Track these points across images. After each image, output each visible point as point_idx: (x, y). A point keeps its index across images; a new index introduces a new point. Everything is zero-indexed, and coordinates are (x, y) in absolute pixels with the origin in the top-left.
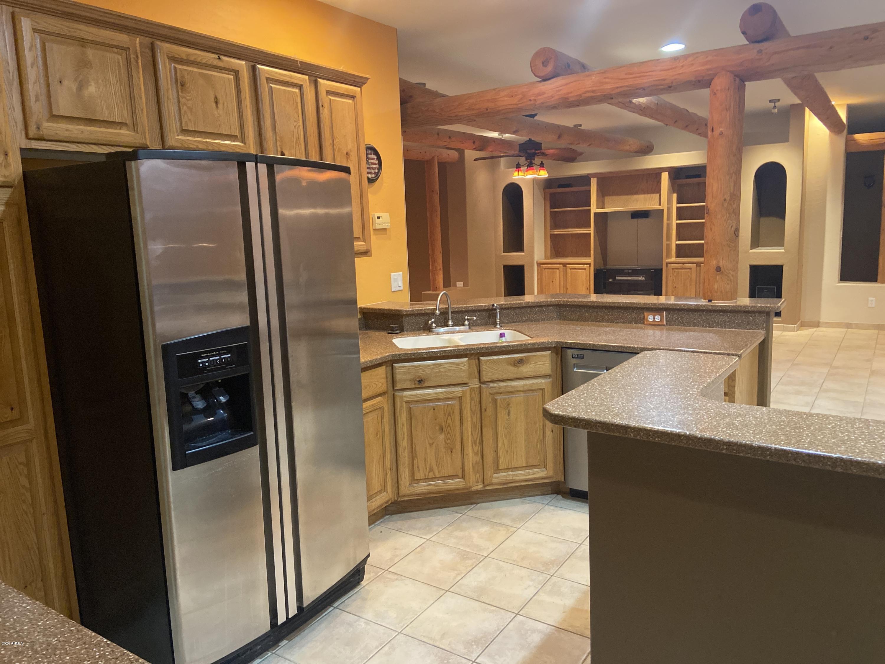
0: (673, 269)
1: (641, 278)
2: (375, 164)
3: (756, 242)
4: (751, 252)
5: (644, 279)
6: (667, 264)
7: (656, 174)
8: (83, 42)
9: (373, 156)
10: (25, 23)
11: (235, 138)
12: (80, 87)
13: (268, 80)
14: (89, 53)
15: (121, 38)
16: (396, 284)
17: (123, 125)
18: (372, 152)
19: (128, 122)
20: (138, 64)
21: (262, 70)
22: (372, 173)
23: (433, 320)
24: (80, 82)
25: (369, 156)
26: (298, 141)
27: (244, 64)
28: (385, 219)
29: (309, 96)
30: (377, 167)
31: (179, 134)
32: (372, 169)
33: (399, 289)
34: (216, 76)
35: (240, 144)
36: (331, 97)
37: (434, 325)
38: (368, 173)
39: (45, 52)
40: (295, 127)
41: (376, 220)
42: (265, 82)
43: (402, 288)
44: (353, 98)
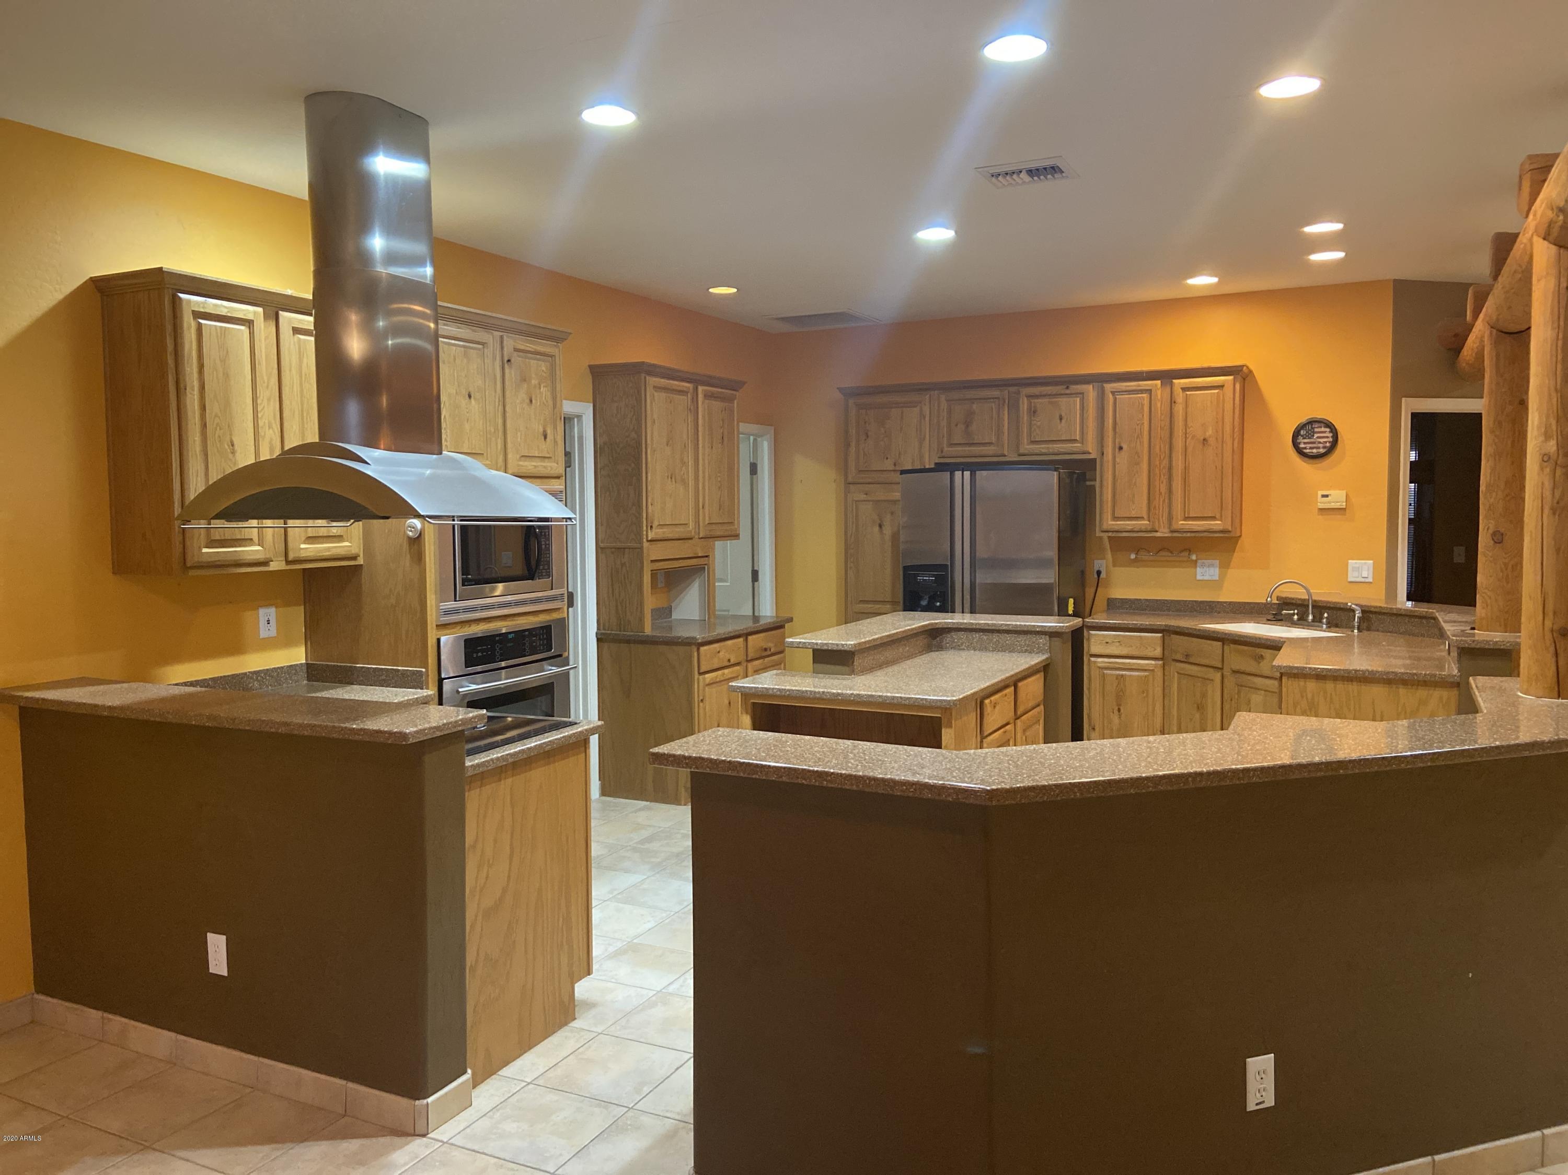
2: (1327, 437)
8: (972, 400)
9: (1323, 429)
10: (943, 397)
11: (1075, 441)
12: (967, 426)
13: (1113, 393)
14: (974, 406)
15: (996, 393)
16: (1356, 574)
17: (990, 444)
18: (1323, 425)
19: (994, 442)
20: (1004, 405)
21: (1109, 387)
22: (1318, 448)
23: (1296, 611)
24: (967, 424)
25: (1316, 430)
26: (1140, 436)
27: (1091, 386)
28: (1337, 497)
29: (1159, 397)
30: (1331, 439)
31: (1028, 444)
32: (1320, 443)
33: (1363, 580)
34: (1063, 401)
35: (1079, 445)
36: (1188, 393)
37: (1296, 617)
38: (1311, 448)
39: (950, 412)
40: (1138, 425)
41: (1320, 499)
42: (1111, 396)
43: (1370, 580)
44: (1221, 387)
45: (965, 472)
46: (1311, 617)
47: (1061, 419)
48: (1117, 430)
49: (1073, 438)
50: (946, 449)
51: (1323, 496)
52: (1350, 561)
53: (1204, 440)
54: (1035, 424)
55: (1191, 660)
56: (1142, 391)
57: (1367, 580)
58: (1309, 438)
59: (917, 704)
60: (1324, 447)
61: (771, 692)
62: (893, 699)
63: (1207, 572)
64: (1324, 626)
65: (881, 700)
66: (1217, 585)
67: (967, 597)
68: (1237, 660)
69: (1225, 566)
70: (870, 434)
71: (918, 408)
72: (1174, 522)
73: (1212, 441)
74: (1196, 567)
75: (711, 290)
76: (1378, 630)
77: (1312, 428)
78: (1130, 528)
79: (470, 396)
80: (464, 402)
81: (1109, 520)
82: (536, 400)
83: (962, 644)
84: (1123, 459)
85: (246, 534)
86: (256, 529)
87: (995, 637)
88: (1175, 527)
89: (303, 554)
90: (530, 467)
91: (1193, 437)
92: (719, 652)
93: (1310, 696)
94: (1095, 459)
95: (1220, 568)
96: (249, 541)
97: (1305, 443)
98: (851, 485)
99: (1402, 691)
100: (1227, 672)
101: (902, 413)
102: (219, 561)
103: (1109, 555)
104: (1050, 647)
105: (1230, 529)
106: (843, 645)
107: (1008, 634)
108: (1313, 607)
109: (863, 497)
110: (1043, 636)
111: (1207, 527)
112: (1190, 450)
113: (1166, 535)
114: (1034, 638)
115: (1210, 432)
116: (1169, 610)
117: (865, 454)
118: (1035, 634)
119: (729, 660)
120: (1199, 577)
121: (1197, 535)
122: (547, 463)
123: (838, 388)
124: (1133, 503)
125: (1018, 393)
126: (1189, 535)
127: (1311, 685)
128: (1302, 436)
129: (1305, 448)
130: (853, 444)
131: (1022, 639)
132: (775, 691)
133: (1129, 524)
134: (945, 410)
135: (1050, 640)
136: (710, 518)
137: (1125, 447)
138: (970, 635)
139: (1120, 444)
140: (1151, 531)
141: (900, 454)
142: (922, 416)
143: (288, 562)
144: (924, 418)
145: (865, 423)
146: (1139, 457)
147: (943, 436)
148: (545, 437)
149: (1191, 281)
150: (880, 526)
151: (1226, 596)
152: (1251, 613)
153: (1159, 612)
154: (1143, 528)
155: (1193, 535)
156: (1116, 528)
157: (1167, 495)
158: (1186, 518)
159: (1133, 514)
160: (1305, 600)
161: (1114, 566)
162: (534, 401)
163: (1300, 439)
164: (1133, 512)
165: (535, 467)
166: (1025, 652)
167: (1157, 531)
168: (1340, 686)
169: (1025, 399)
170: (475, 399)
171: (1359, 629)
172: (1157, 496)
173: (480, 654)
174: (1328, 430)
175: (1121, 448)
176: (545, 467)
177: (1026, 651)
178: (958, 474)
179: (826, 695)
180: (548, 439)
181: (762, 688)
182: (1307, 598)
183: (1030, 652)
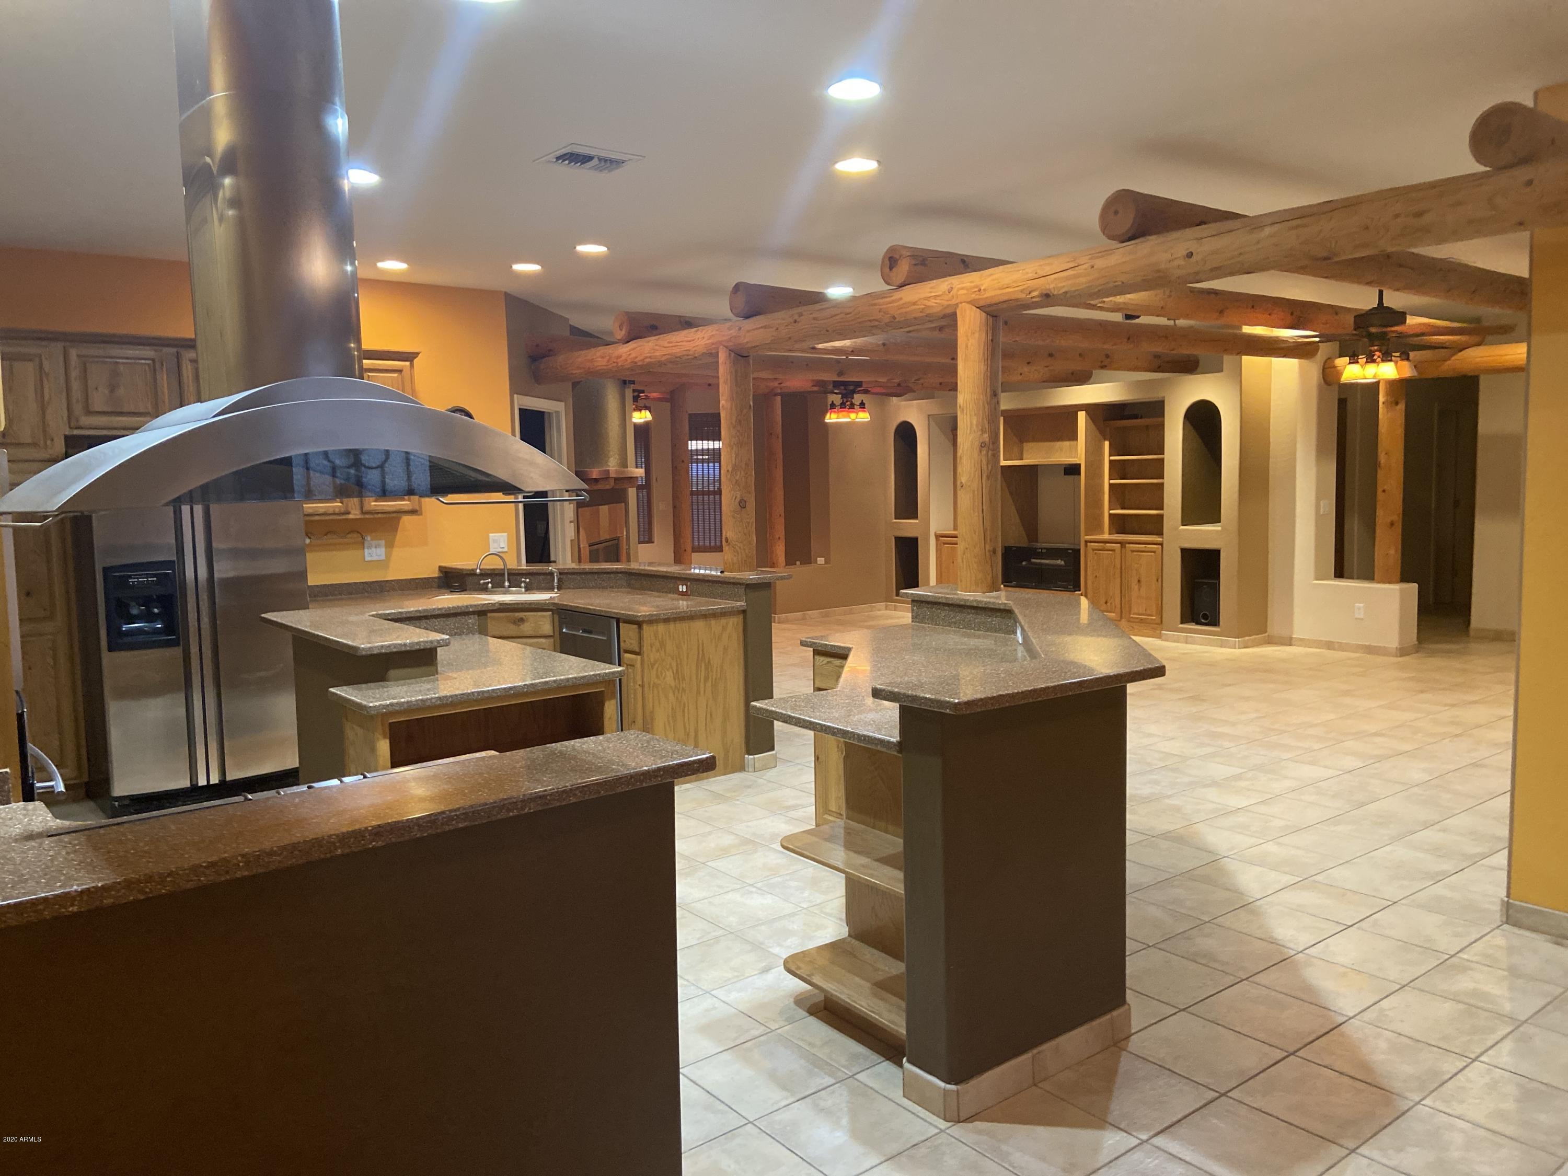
0: (1094, 550)
1: (1060, 562)
3: (1188, 518)
4: (1182, 529)
5: (1063, 563)
6: (1086, 542)
7: (1070, 412)
8: (116, 359)
10: (71, 351)
12: (113, 391)
14: (120, 366)
15: (149, 352)
16: (496, 545)
19: (150, 411)
20: (162, 369)
24: (114, 388)
33: (501, 550)
36: (370, 374)
37: (490, 585)
39: (84, 370)
43: (506, 550)
44: (398, 371)
46: (507, 584)
50: (83, 418)
52: (491, 535)
63: (374, 552)
64: (523, 590)
66: (383, 564)
69: (390, 545)
72: (366, 504)
74: (364, 548)
93: (661, 636)
95: (386, 548)
106: (438, 642)
113: (358, 517)
116: (340, 594)
118: (464, 615)
120: (367, 558)
121: (386, 515)
133: (323, 507)
134: (76, 368)
140: (345, 514)
144: (47, 376)
147: (78, 402)
151: (391, 575)
156: (310, 511)
167: (349, 513)
171: (558, 589)
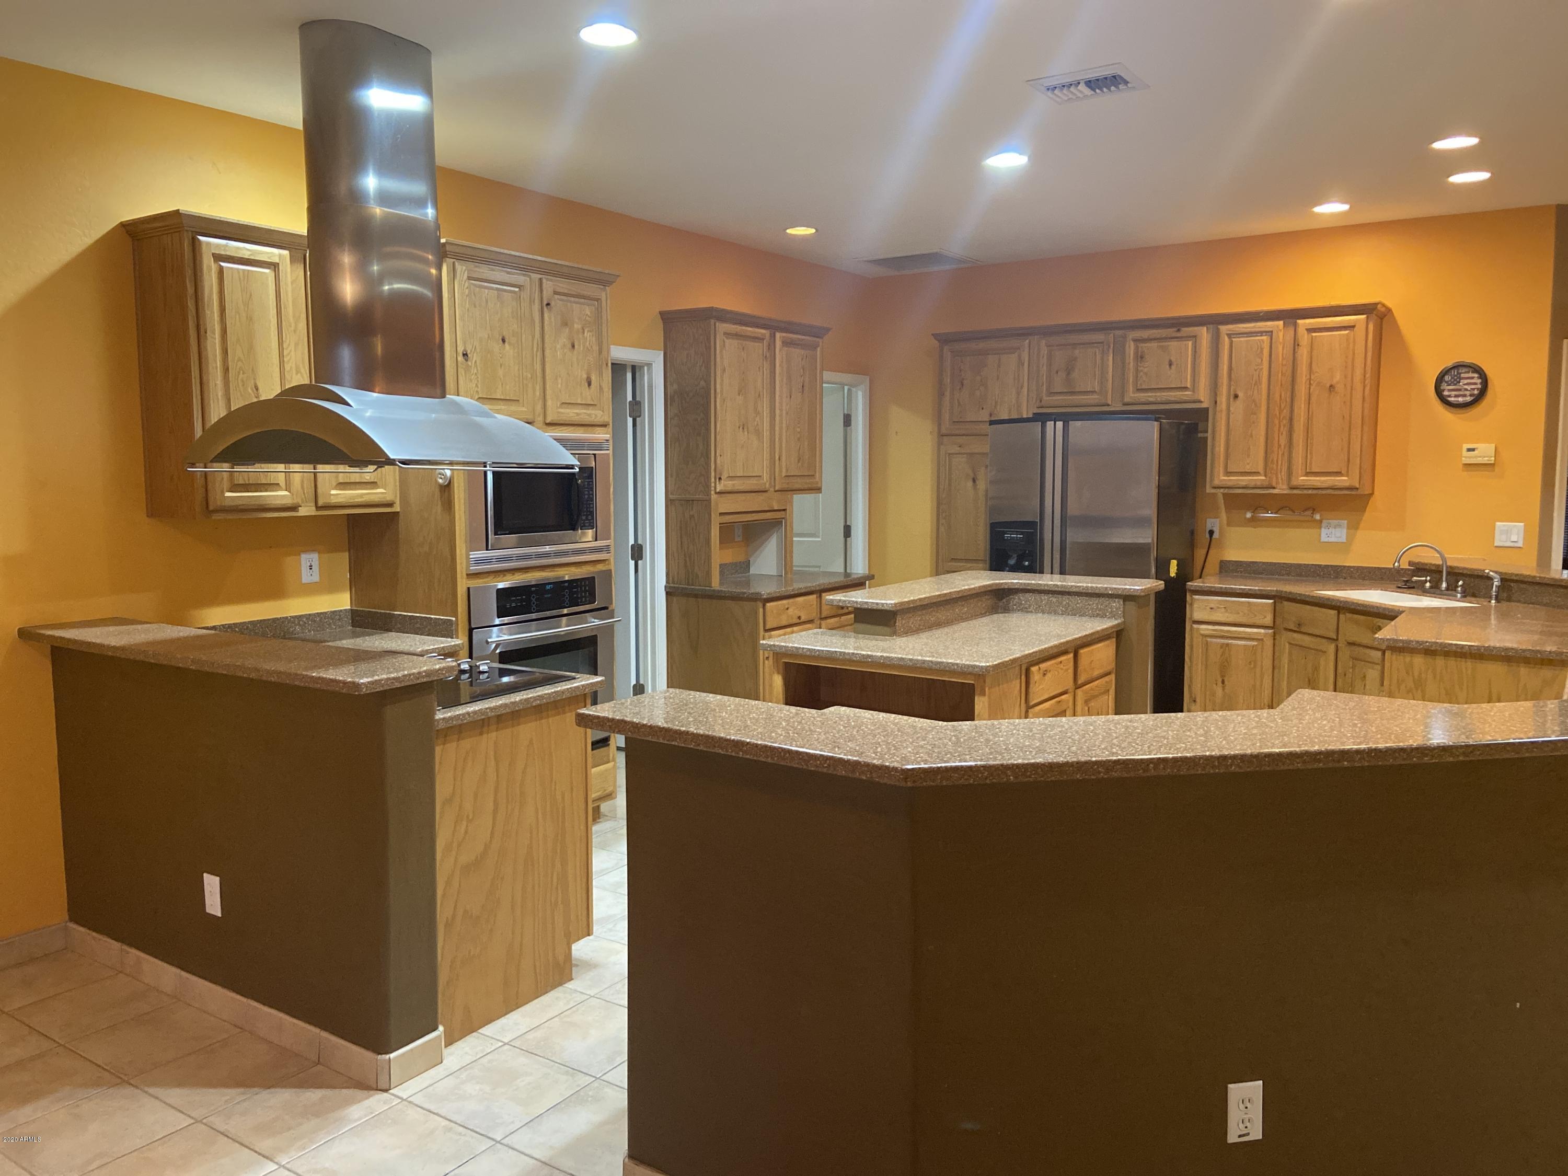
2: (1476, 384)
8: (1074, 346)
9: (1471, 375)
10: (1043, 342)
11: (1186, 388)
12: (1068, 374)
13: (1229, 336)
14: (1077, 352)
15: (1099, 337)
16: (1504, 537)
17: (1093, 392)
18: (1471, 370)
19: (1096, 390)
20: (1108, 350)
21: (1224, 329)
22: (1465, 396)
23: (1428, 578)
24: (1069, 371)
25: (1462, 375)
26: (1258, 382)
27: (1205, 328)
28: (1485, 452)
29: (1281, 340)
30: (1479, 386)
31: (1133, 393)
32: (1466, 390)
33: (1512, 545)
34: (1173, 344)
35: (1190, 393)
36: (1314, 334)
37: (1428, 585)
38: (1456, 396)
39: (1050, 357)
40: (1256, 370)
41: (1465, 453)
42: (1226, 338)
43: (1520, 544)
44: (1351, 327)
45: (1057, 423)
46: (1444, 585)
47: (1170, 364)
48: (1233, 376)
49: (1183, 386)
50: (1045, 398)
51: (1469, 450)
52: (1498, 524)
53: (1331, 386)
54: (1142, 371)
55: (1303, 630)
56: (1262, 333)
57: (1516, 545)
58: (1455, 385)
59: (947, 669)
60: (1471, 395)
61: (800, 652)
62: (924, 663)
63: (1333, 533)
64: (1459, 595)
65: (911, 664)
66: (1344, 547)
67: (1057, 556)
68: (1352, 630)
69: (1354, 527)
70: (965, 382)
71: (1016, 354)
72: (1293, 478)
73: (1340, 388)
74: (1320, 528)
75: (789, 231)
76: (1519, 601)
77: (1458, 373)
78: (1244, 484)
79: (504, 341)
80: (496, 346)
81: (1221, 474)
82: (579, 345)
83: (1030, 606)
84: (1238, 408)
85: (272, 478)
86: (283, 473)
87: (1066, 600)
88: (1294, 483)
89: (334, 500)
90: (571, 415)
91: (1319, 384)
92: (787, 609)
93: (1416, 674)
94: (1207, 410)
95: (1348, 528)
96: (275, 486)
97: (1449, 390)
98: (945, 437)
99: (1523, 671)
100: (1341, 644)
101: (1000, 360)
102: (243, 505)
103: (1223, 515)
104: (1124, 612)
105: (1358, 486)
106: (883, 604)
107: (1078, 596)
108: (1448, 573)
109: (956, 449)
110: (1117, 600)
111: (1329, 484)
112: (1313, 399)
113: (1285, 492)
114: (1106, 601)
115: (1338, 377)
116: (1288, 575)
117: (959, 404)
118: (1108, 597)
119: (799, 618)
120: (1324, 538)
121: (1320, 492)
122: (591, 411)
123: (932, 335)
124: (1248, 456)
125: (1124, 337)
126: (1310, 492)
127: (1419, 661)
128: (1446, 382)
129: (1449, 396)
130: (948, 393)
131: (1094, 602)
132: (805, 650)
133: (1244, 480)
134: (1045, 357)
135: (1124, 604)
136: (787, 470)
137: (1241, 394)
138: (1038, 596)
139: (1235, 390)
140: (1267, 488)
141: (996, 403)
142: (1021, 363)
143: (318, 508)
144: (1023, 365)
145: (961, 371)
146: (1256, 405)
147: (1043, 385)
148: (589, 384)
149: (1318, 209)
150: (974, 481)
151: (1351, 561)
152: (1382, 579)
153: (1277, 576)
154: (1259, 483)
155: (1315, 492)
156: (1230, 484)
157: (1287, 448)
158: (1307, 474)
159: (1248, 468)
160: (1438, 566)
161: (1229, 525)
162: (576, 347)
163: (1444, 386)
164: (1248, 467)
165: (578, 414)
166: (1097, 617)
167: (1274, 488)
168: (1452, 662)
169: (1132, 343)
170: (510, 344)
171: (1497, 599)
172: (1276, 449)
173: (514, 605)
174: (1476, 375)
175: (1236, 396)
176: (589, 415)
177: (1098, 615)
178: (1050, 424)
179: (857, 658)
180: (593, 386)
181: (792, 647)
182: (1441, 563)
183: (1102, 617)
